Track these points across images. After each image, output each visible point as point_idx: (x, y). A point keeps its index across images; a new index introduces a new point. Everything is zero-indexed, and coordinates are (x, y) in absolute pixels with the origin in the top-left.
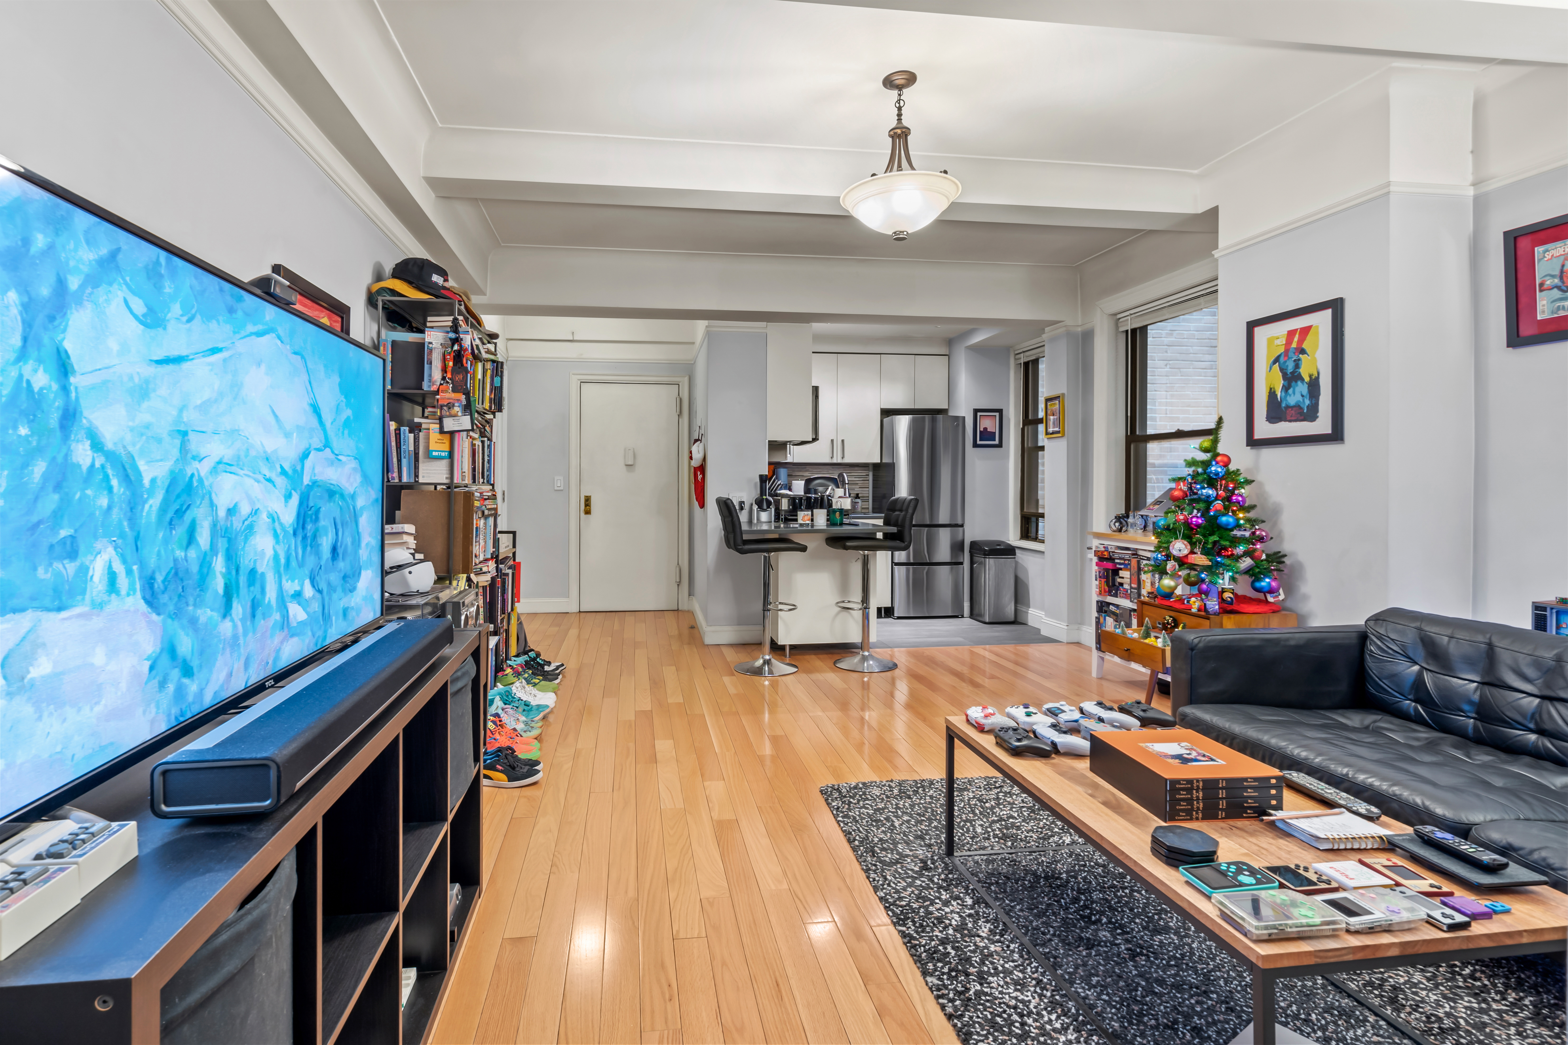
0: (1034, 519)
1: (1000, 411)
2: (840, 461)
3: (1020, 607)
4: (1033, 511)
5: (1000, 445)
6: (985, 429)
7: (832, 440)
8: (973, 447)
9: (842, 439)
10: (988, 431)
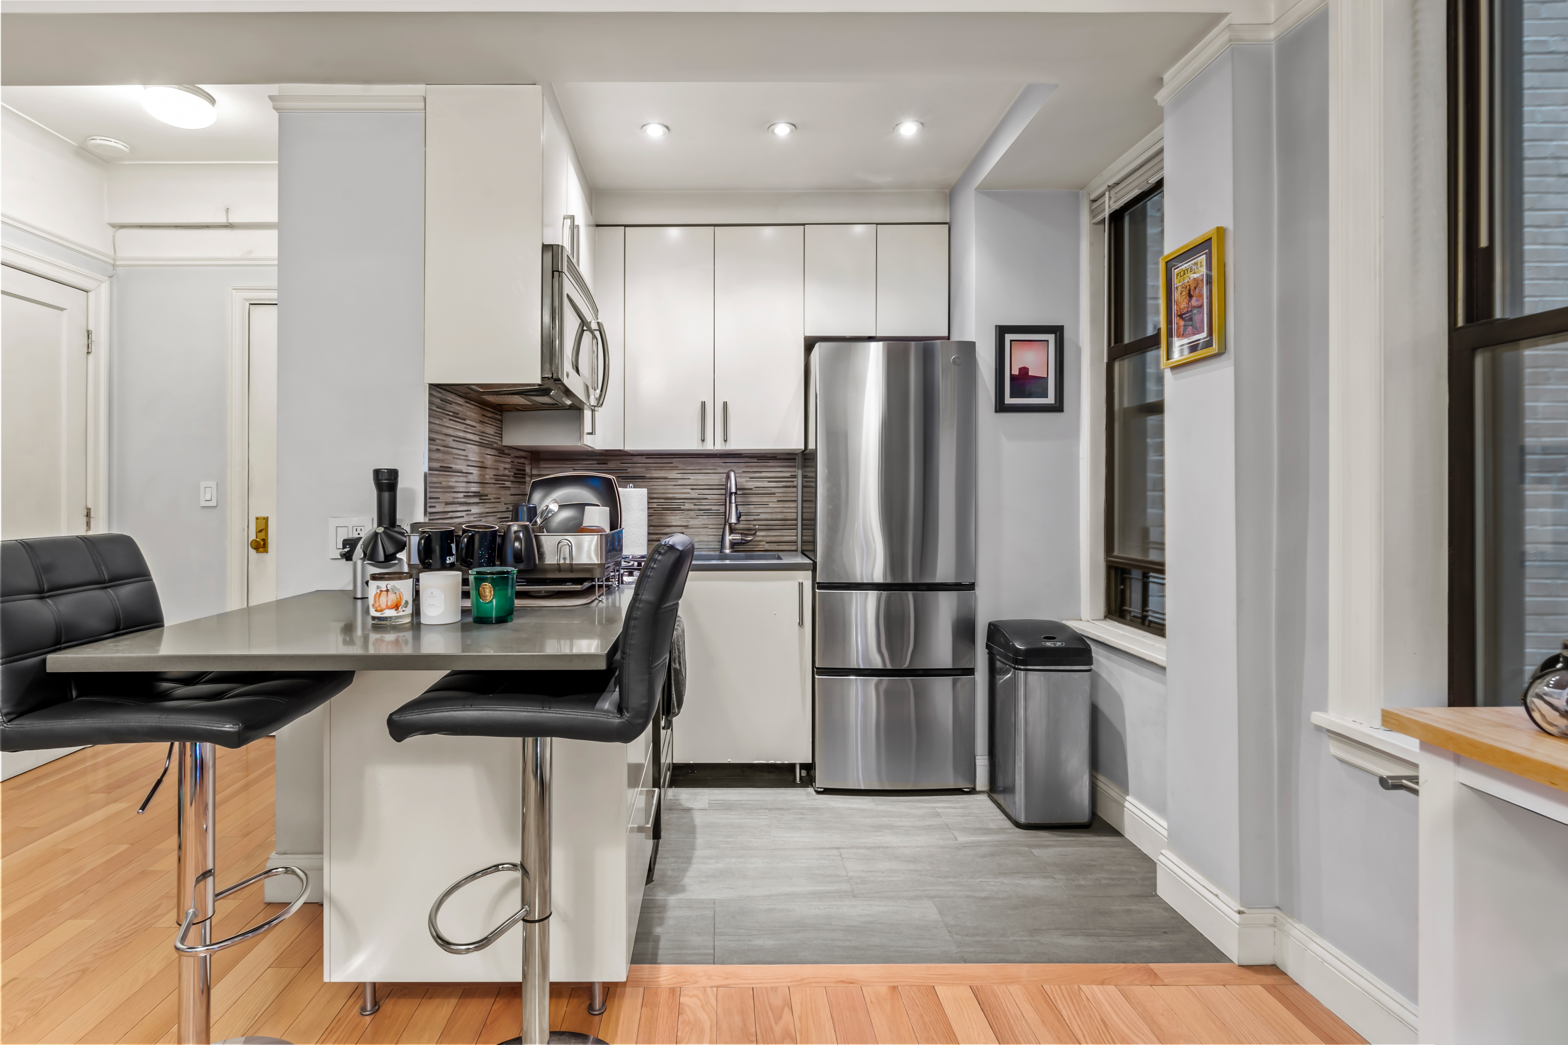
0: (1136, 574)
1: (1058, 331)
2: (720, 446)
3: (1104, 783)
4: (1135, 554)
5: (1058, 407)
6: (1024, 371)
7: (703, 404)
8: (996, 411)
9: (725, 401)
10: (1030, 374)
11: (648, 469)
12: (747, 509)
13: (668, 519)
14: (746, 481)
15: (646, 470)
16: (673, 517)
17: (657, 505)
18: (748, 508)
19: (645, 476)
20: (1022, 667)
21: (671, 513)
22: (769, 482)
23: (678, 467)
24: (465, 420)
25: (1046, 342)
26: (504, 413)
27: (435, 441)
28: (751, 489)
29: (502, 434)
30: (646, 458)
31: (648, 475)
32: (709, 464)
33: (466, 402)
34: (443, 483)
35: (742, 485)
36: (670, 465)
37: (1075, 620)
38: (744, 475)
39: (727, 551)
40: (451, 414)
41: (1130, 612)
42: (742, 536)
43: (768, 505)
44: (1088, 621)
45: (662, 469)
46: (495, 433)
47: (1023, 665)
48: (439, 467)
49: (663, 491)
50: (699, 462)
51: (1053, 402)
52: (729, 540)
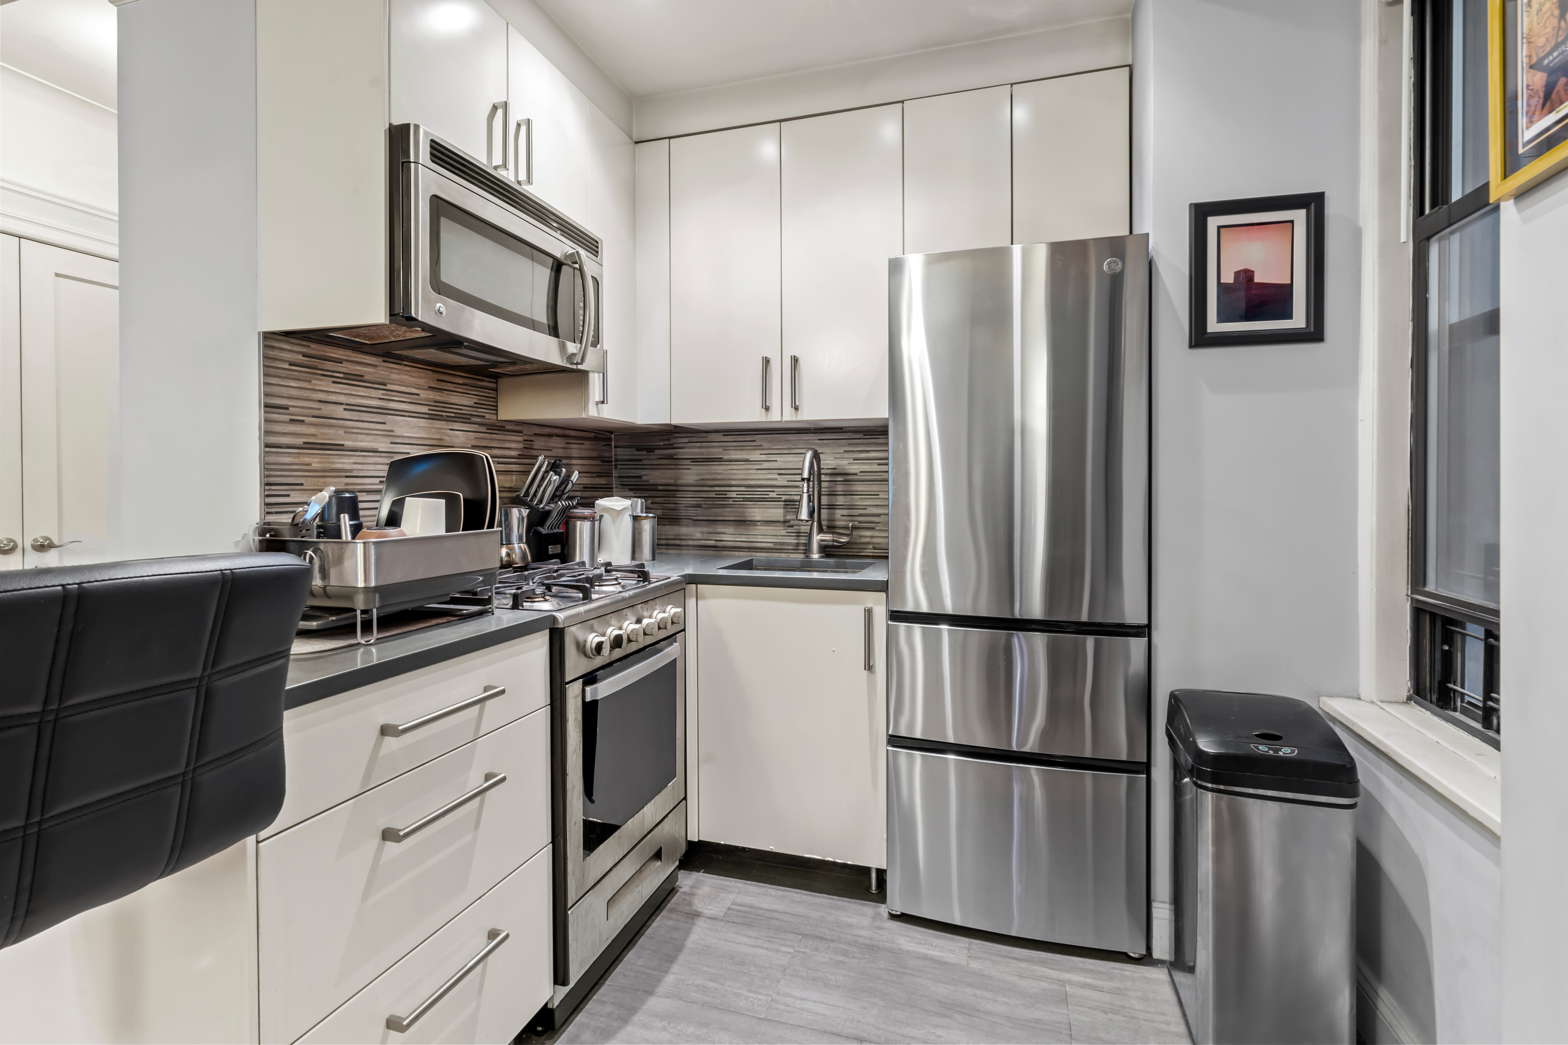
0: (1474, 629)
1: (1312, 203)
3: (1389, 1008)
5: (1313, 333)
6: (1247, 276)
7: (767, 362)
8: (1191, 346)
9: (793, 355)
10: (1256, 281)
11: (726, 449)
12: (850, 500)
13: (749, 513)
14: (849, 463)
15: (724, 450)
16: (756, 510)
17: (737, 494)
18: (852, 499)
19: (722, 458)
20: (1210, 785)
21: (754, 504)
22: (879, 464)
23: (762, 446)
24: (385, 385)
25: (1290, 224)
26: (498, 379)
27: (287, 409)
28: (856, 474)
29: (497, 406)
30: (723, 435)
31: (726, 457)
32: (800, 441)
33: (384, 361)
34: (313, 465)
35: (844, 469)
36: (753, 444)
37: (1347, 697)
38: (846, 455)
39: (815, 556)
40: (341, 375)
41: (1463, 695)
42: (833, 537)
43: (878, 495)
44: (1372, 702)
45: (742, 448)
46: (475, 403)
47: (1212, 783)
48: (302, 443)
49: (744, 477)
50: (788, 439)
51: (1303, 325)
52: (817, 541)
